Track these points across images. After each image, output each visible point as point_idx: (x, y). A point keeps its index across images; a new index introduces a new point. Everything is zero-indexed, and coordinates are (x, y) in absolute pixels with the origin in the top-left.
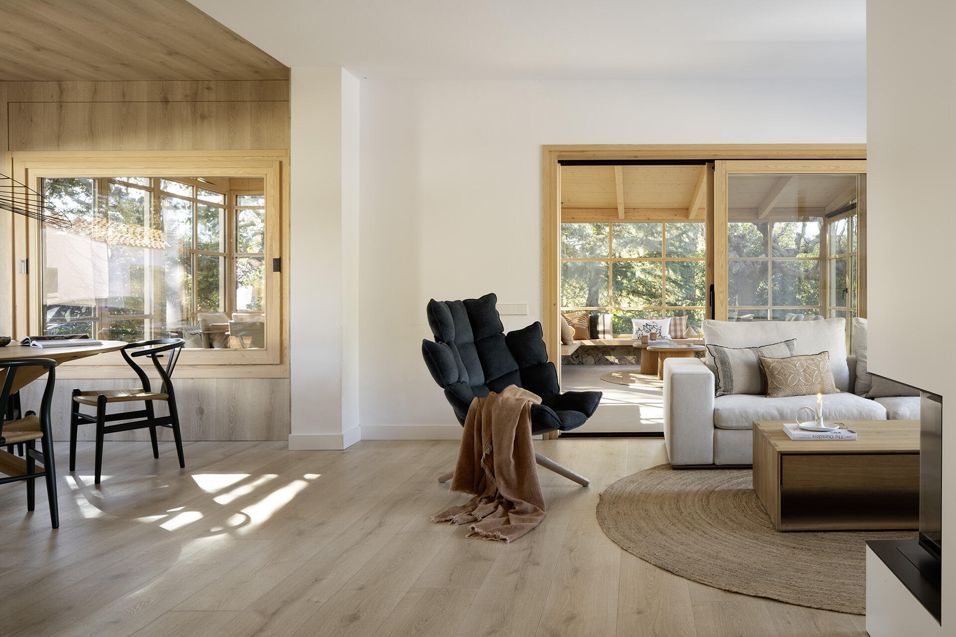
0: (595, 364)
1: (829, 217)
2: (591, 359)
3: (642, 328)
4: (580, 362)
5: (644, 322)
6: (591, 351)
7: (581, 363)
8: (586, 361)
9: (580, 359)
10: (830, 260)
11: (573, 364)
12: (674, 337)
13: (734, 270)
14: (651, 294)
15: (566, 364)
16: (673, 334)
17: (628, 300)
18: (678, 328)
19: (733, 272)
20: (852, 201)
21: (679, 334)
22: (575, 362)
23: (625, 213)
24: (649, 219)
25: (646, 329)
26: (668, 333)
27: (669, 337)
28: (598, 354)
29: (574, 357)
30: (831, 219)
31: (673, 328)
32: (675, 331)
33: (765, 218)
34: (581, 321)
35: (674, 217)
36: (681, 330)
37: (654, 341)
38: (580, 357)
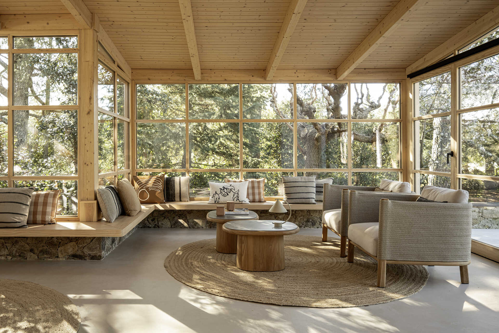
0: (171, 227)
1: (411, 78)
2: (167, 223)
3: (218, 192)
4: (156, 225)
5: (221, 185)
6: (167, 214)
7: (157, 227)
8: (162, 224)
9: (156, 222)
10: (414, 121)
11: (149, 227)
12: (252, 200)
13: (302, 134)
14: (229, 156)
15: (141, 228)
16: (251, 197)
17: (213, 158)
18: (256, 191)
19: (302, 136)
20: (458, 51)
21: (257, 197)
22: (150, 226)
23: (202, 73)
24: (225, 80)
25: (224, 193)
26: (246, 196)
27: (247, 201)
28: (174, 218)
29: (150, 221)
30: (413, 79)
31: (250, 191)
32: (253, 194)
33: (344, 80)
34: (156, 184)
35: (252, 78)
36: (259, 194)
37: (231, 213)
38: (156, 221)
